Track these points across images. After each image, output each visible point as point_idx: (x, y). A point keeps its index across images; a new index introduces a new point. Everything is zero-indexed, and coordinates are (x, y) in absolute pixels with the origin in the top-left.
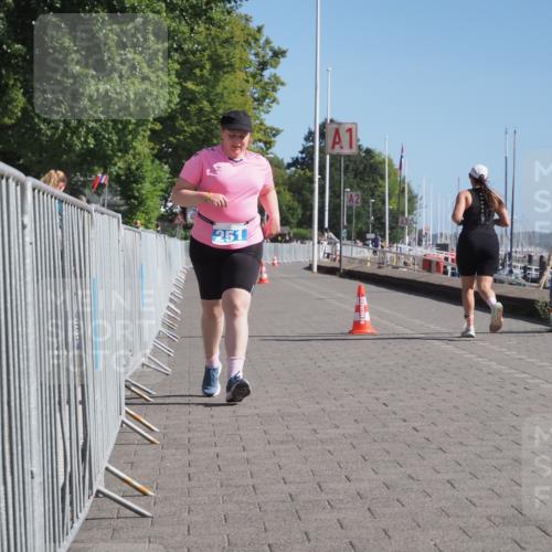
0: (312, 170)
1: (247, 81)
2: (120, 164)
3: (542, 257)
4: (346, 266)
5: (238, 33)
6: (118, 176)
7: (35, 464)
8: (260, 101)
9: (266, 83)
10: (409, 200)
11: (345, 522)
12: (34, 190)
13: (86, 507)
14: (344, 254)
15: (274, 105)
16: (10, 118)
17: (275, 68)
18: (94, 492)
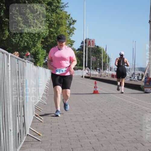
0: (83, 51)
1: (66, 28)
2: (33, 50)
3: (142, 74)
4: (92, 76)
5: (64, 16)
6: (33, 53)
7: (11, 127)
8: (69, 33)
9: (71, 29)
10: (108, 59)
11: (91, 142)
12: (11, 56)
13: (24, 138)
14: (91, 73)
15: (73, 35)
16: (5, 38)
17: (73, 25)
18: (27, 134)
